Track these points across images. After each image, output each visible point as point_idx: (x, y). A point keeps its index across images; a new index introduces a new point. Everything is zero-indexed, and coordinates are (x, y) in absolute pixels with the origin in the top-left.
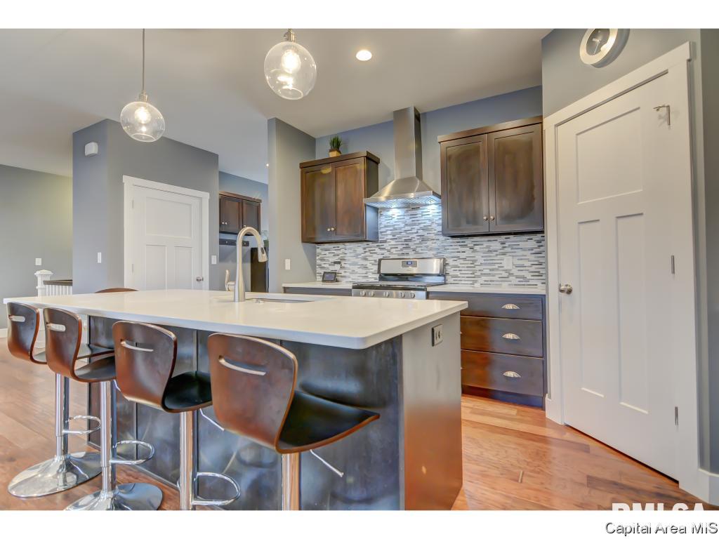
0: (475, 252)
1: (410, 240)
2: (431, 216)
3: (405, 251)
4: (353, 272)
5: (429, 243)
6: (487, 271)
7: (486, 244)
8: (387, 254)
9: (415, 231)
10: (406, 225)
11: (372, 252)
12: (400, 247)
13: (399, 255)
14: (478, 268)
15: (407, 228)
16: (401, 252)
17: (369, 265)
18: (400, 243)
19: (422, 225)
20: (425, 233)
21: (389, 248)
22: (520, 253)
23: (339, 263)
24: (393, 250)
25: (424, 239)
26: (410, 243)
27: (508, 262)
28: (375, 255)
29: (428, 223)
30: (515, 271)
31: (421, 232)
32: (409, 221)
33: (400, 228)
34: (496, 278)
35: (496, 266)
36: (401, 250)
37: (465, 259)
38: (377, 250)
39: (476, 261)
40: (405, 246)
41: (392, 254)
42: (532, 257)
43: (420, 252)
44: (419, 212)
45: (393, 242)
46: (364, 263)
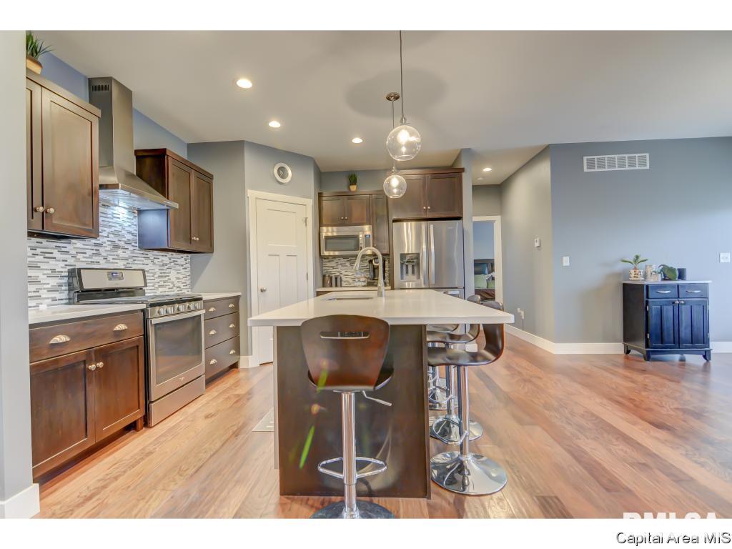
0: (155, 264)
1: (101, 245)
2: (121, 220)
3: (95, 259)
5: (120, 252)
6: (161, 283)
7: (161, 258)
9: (106, 235)
11: (47, 255)
12: (89, 253)
14: (157, 280)
16: (90, 260)
17: (41, 276)
18: (90, 247)
19: (113, 229)
20: (116, 239)
21: (74, 252)
22: (178, 267)
24: (79, 256)
25: (116, 247)
26: (101, 250)
27: (173, 275)
28: (52, 262)
29: (119, 228)
30: (176, 282)
35: (166, 279)
38: (56, 254)
40: (95, 252)
41: (78, 260)
42: (182, 271)
43: (112, 261)
44: (109, 211)
46: (33, 273)
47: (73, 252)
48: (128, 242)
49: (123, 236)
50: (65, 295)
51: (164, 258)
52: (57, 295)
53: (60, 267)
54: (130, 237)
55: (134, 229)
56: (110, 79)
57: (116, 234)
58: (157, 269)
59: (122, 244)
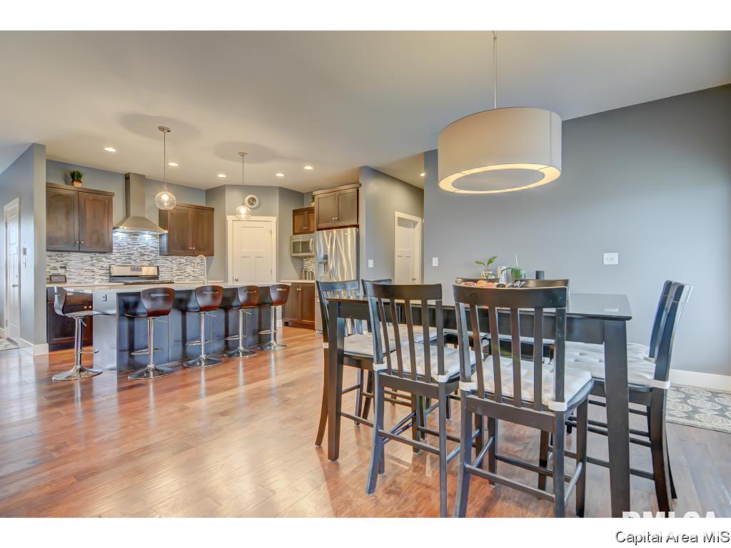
0: (173, 263)
1: (132, 254)
2: (147, 241)
3: (128, 261)
4: (80, 275)
5: (145, 257)
6: (179, 273)
7: (179, 260)
8: (113, 262)
9: (135, 249)
10: (129, 244)
11: (98, 260)
12: (123, 258)
13: (122, 263)
14: (174, 272)
15: (129, 246)
16: (125, 262)
17: (95, 269)
18: (124, 255)
19: (140, 246)
20: (143, 251)
23: (65, 268)
25: (141, 254)
26: (132, 256)
27: (189, 269)
28: (102, 263)
29: (144, 245)
30: (192, 274)
31: (139, 250)
32: (131, 242)
33: (124, 246)
34: (182, 277)
35: (183, 271)
36: (125, 260)
37: (167, 267)
38: (104, 259)
39: (172, 269)
40: (127, 257)
41: (117, 262)
42: (198, 267)
43: (139, 262)
44: (138, 237)
45: (118, 255)
46: (92, 268)
47: (114, 258)
48: (152, 252)
49: (148, 249)
50: (108, 278)
51: (181, 260)
52: (104, 278)
53: (106, 265)
54: (153, 249)
55: (157, 245)
56: (129, 173)
57: (143, 248)
58: (174, 266)
59: (147, 253)
